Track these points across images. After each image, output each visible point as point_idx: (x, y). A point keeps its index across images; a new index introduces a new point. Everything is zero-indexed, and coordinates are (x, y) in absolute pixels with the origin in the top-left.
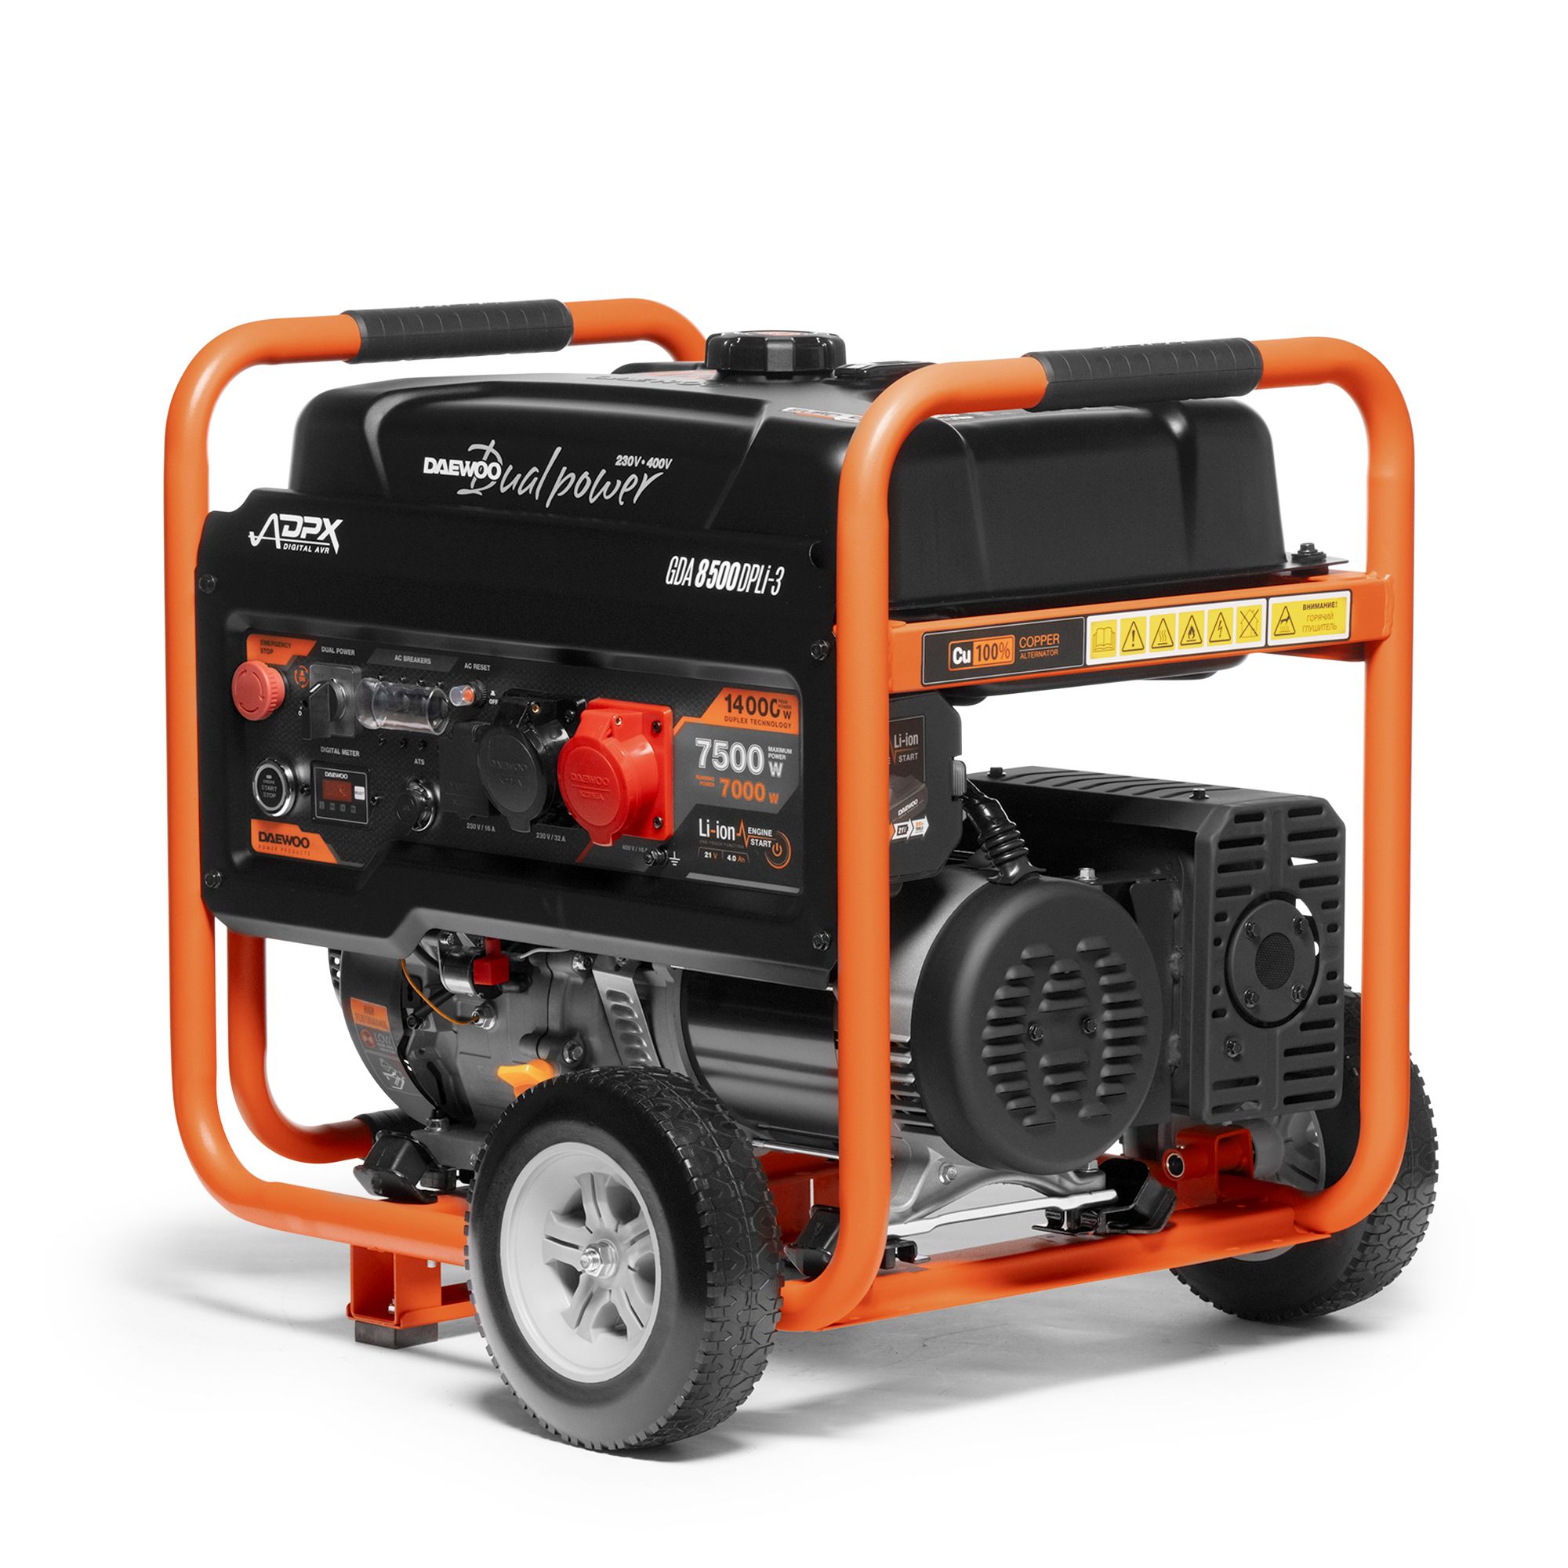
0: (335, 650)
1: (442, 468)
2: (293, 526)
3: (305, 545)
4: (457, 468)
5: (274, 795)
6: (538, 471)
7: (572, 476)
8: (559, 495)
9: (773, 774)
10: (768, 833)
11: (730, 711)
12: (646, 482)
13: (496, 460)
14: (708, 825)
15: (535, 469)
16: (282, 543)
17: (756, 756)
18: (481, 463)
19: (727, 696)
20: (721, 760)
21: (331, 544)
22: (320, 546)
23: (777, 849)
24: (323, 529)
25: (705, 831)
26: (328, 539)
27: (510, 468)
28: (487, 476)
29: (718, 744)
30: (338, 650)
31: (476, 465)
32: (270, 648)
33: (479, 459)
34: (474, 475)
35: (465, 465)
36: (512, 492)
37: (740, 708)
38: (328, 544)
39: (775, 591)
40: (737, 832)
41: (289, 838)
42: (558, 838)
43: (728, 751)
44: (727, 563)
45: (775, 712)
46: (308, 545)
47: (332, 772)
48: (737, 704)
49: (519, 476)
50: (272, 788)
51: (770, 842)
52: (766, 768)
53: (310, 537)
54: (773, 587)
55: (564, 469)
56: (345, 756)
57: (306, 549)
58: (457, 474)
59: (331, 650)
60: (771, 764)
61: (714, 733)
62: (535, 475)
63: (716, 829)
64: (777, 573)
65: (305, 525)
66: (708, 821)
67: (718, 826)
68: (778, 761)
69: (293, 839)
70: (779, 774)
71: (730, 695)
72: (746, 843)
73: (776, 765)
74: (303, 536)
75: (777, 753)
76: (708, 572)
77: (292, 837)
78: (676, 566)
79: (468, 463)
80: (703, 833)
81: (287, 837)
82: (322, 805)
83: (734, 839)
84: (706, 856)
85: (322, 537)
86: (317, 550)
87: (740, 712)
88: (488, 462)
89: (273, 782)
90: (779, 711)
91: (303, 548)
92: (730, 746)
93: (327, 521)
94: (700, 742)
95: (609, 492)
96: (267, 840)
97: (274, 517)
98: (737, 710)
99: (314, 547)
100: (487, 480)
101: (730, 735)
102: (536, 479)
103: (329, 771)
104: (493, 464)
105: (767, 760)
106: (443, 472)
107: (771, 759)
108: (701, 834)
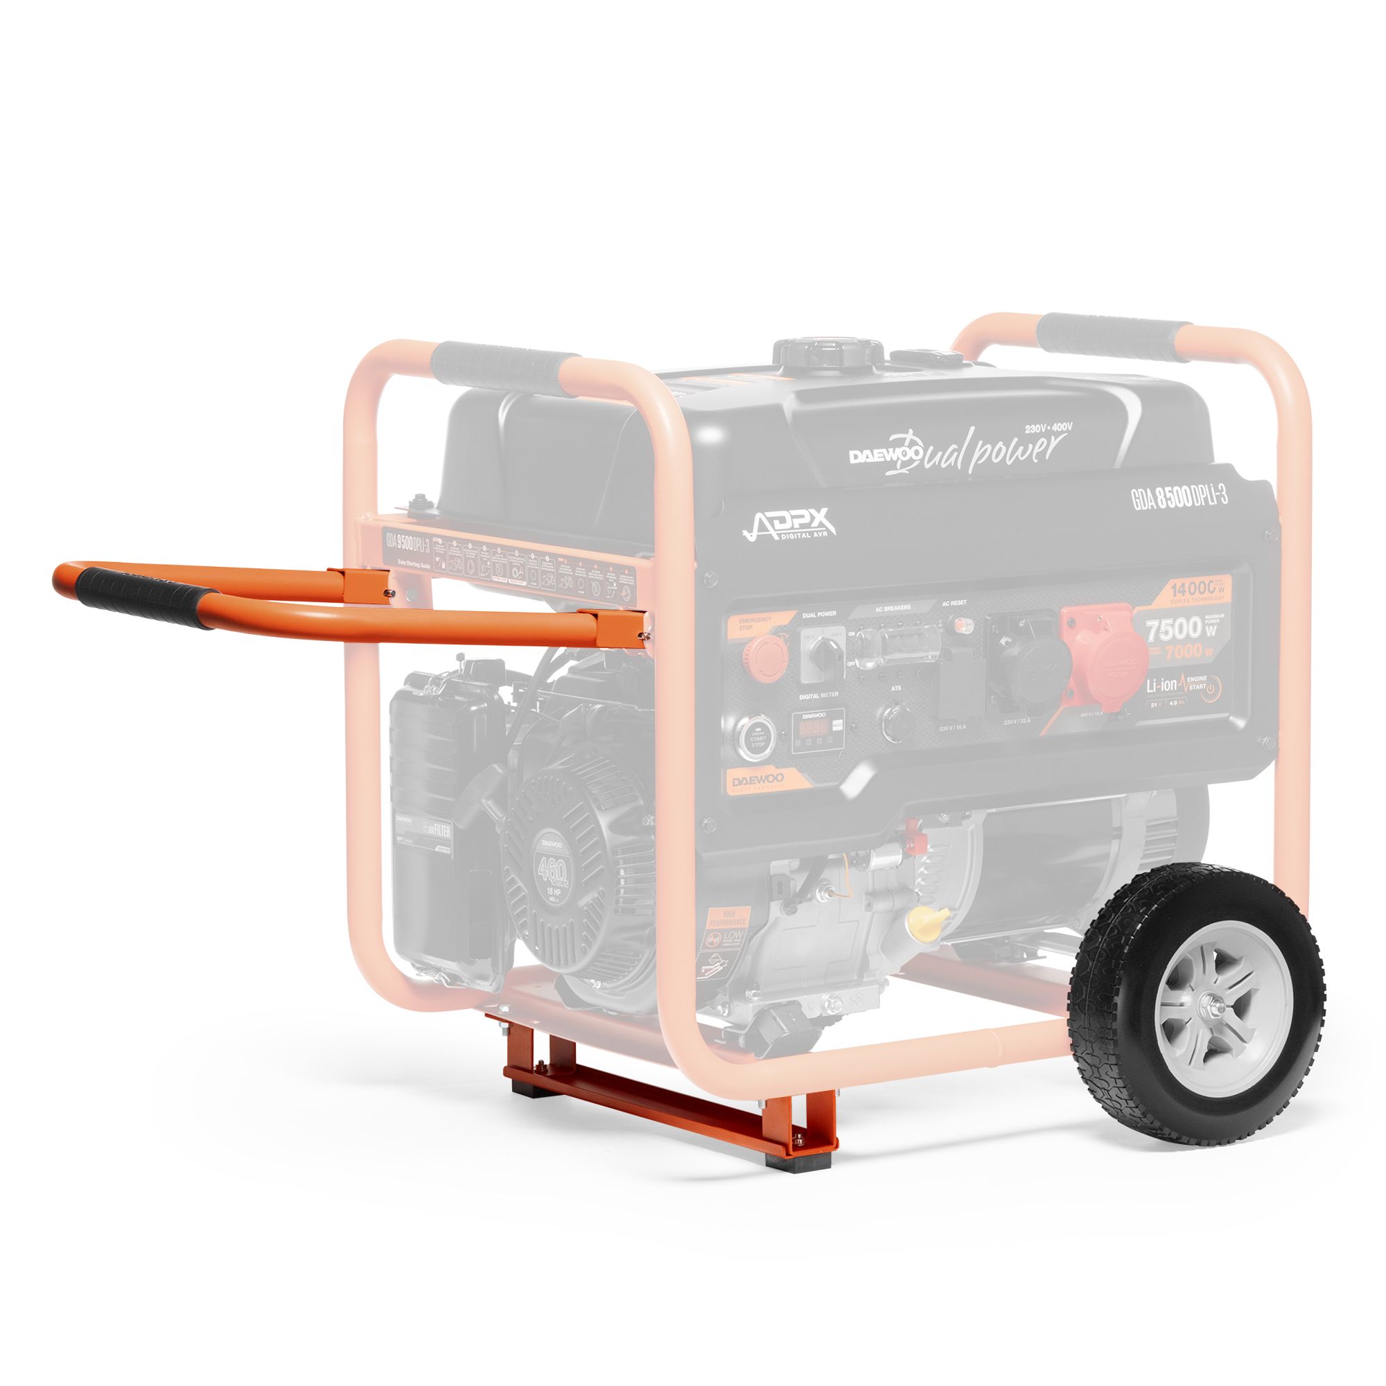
0: (816, 615)
1: (867, 457)
2: (782, 520)
3: (802, 533)
4: (882, 455)
5: (763, 744)
6: (957, 447)
7: (989, 447)
8: (979, 462)
9: (1209, 635)
10: (1204, 678)
11: (1175, 595)
12: (1054, 443)
13: (916, 444)
14: (1155, 683)
15: (954, 446)
16: (779, 535)
17: (1195, 625)
18: (903, 448)
19: (1173, 585)
20: (1166, 633)
21: (825, 527)
22: (817, 532)
23: (1211, 688)
24: (813, 518)
25: (1151, 688)
26: (821, 525)
27: (931, 448)
28: (911, 457)
29: (1164, 622)
30: (819, 614)
31: (899, 451)
32: (749, 624)
33: (903, 445)
34: (898, 458)
35: (888, 452)
36: (936, 467)
37: (1183, 592)
38: (824, 529)
39: (1225, 501)
40: (1178, 683)
41: (763, 778)
42: (1023, 721)
43: (1173, 626)
44: (1176, 488)
45: (1211, 590)
46: (805, 532)
47: (810, 714)
48: (1181, 589)
49: (940, 454)
50: (761, 738)
51: (1205, 685)
52: (1204, 630)
53: (802, 526)
54: (1222, 499)
55: (981, 443)
56: (823, 698)
57: (804, 535)
58: (883, 460)
59: (812, 615)
60: (1207, 628)
61: (1160, 615)
62: (954, 450)
63: (1161, 685)
64: (1220, 488)
65: (793, 517)
66: (1155, 680)
67: (1163, 683)
68: (1213, 625)
69: (767, 777)
70: (1213, 634)
71: (1175, 585)
72: (1186, 690)
73: (1211, 627)
74: (796, 526)
75: (1213, 619)
76: (1165, 496)
77: (766, 776)
78: (1137, 496)
79: (891, 450)
80: (1150, 689)
81: (761, 777)
82: (798, 743)
83: (1175, 689)
84: (1152, 706)
85: (815, 524)
86: (816, 535)
87: (1183, 595)
88: (910, 446)
89: (763, 733)
90: (1215, 588)
91: (801, 536)
92: (1174, 622)
93: (813, 511)
94: (1149, 623)
95: (1023, 454)
96: (740, 783)
97: (759, 516)
98: (1181, 594)
99: (811, 533)
100: (911, 461)
101: (1173, 614)
102: (956, 454)
103: (807, 714)
104: (915, 448)
105: (1204, 625)
106: (871, 460)
107: (1209, 625)
108: (1149, 691)
